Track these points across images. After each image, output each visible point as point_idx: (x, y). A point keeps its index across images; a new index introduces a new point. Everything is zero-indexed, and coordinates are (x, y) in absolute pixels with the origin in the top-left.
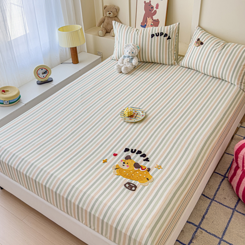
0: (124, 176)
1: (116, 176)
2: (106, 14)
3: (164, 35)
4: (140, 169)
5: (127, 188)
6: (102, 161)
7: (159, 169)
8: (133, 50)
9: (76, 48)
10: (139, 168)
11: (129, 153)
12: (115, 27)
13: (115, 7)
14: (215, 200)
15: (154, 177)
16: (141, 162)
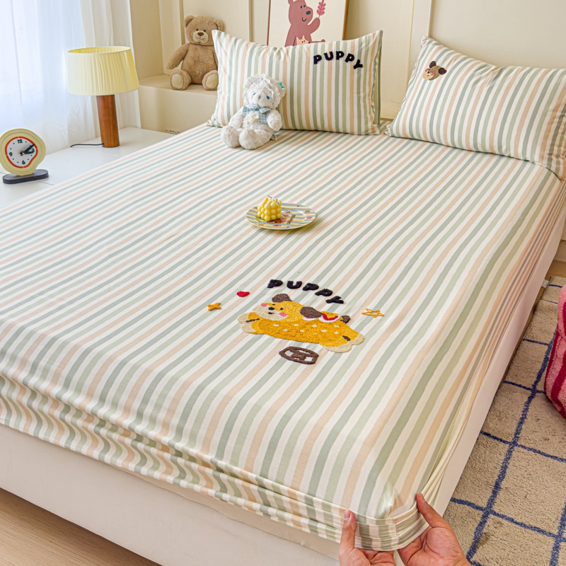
0: (276, 334)
1: (251, 336)
2: (191, 37)
3: (345, 57)
4: (321, 319)
5: (288, 358)
6: (207, 308)
7: (376, 316)
8: (269, 89)
9: (113, 97)
10: (319, 316)
11: (284, 290)
12: (220, 44)
13: (214, 21)
14: (519, 444)
15: (363, 332)
16: (321, 306)
